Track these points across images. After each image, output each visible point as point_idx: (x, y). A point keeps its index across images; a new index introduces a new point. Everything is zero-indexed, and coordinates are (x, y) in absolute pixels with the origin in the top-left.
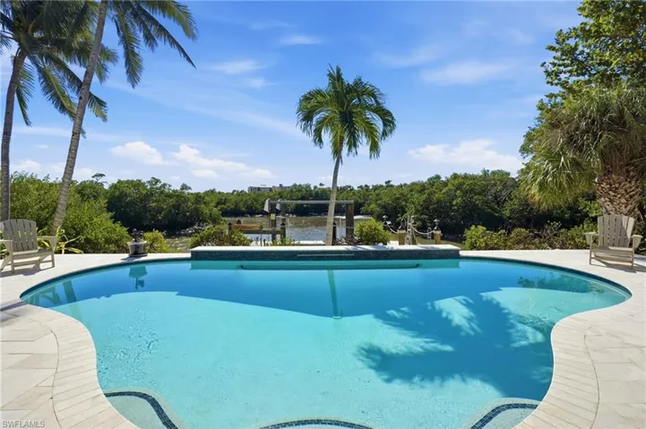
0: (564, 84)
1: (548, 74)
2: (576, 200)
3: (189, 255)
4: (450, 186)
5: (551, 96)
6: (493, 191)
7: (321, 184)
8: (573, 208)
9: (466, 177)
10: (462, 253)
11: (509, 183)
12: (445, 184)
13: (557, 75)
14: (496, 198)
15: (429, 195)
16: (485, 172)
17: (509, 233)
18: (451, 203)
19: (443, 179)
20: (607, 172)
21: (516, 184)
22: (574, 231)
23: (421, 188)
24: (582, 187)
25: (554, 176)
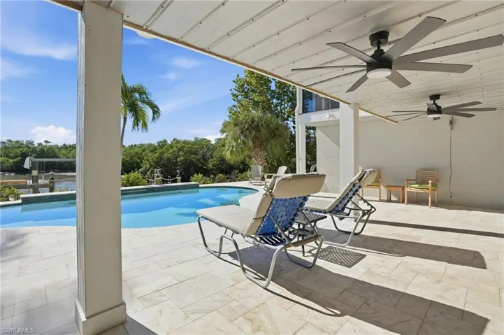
0: (239, 101)
1: (233, 95)
2: (245, 159)
3: (20, 201)
4: (175, 149)
5: (234, 106)
6: (201, 152)
7: (46, 142)
8: (243, 163)
9: (185, 142)
10: (200, 186)
11: (210, 147)
12: (171, 146)
13: (237, 97)
14: (203, 156)
15: (160, 154)
16: (196, 139)
17: (216, 176)
18: (176, 160)
19: (169, 142)
20: (255, 147)
21: (214, 148)
22: (243, 175)
23: (153, 149)
24: (247, 153)
25: (236, 148)
